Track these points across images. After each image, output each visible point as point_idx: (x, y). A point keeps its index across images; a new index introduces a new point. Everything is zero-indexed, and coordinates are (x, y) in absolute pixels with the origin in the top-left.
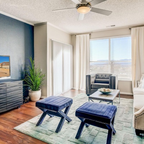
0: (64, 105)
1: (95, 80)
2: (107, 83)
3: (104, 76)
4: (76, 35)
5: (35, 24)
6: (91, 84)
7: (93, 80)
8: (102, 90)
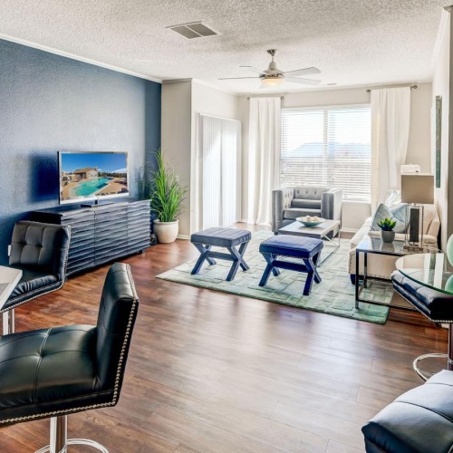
0: (238, 239)
1: (292, 202)
2: (317, 207)
3: (311, 193)
4: (248, 98)
5: (164, 81)
6: (284, 209)
7: (287, 201)
8: (305, 219)
